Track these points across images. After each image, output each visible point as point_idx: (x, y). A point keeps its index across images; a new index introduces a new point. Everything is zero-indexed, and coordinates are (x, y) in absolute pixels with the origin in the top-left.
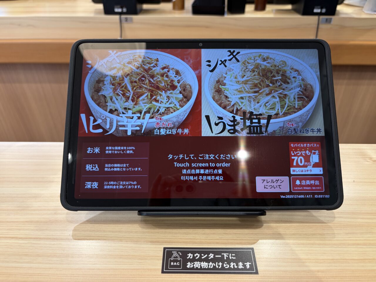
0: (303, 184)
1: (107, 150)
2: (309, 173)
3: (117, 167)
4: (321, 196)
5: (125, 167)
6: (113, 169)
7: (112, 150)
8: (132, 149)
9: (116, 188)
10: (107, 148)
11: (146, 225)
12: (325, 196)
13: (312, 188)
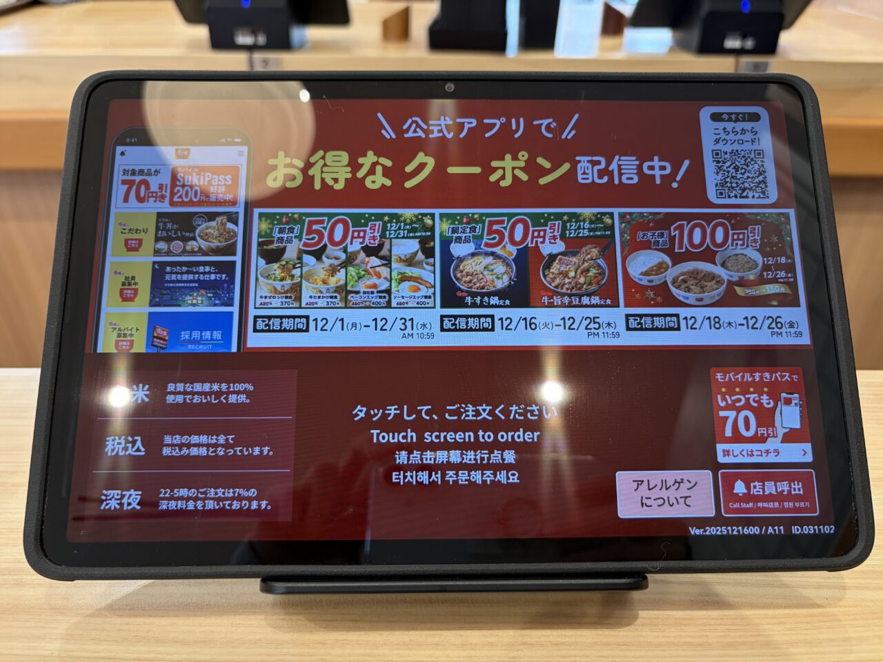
0: (756, 493)
1: (171, 393)
2: (771, 459)
3: (200, 445)
4: (809, 530)
5: (222, 446)
6: (187, 452)
7: (185, 393)
8: (245, 389)
9: (195, 507)
10: (171, 387)
11: (286, 617)
12: (821, 527)
13: (783, 506)
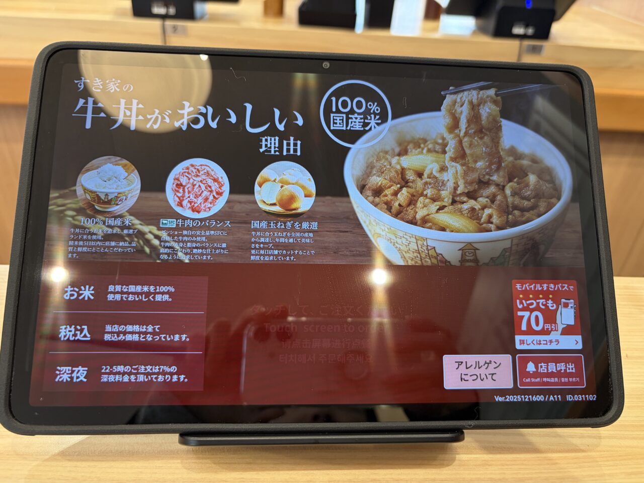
0: (542, 371)
1: (111, 293)
2: (553, 346)
3: (133, 333)
4: (579, 398)
5: (150, 333)
6: (124, 338)
7: (122, 293)
8: (169, 290)
9: (129, 379)
10: (111, 288)
11: (197, 461)
12: (587, 396)
13: (561, 380)
